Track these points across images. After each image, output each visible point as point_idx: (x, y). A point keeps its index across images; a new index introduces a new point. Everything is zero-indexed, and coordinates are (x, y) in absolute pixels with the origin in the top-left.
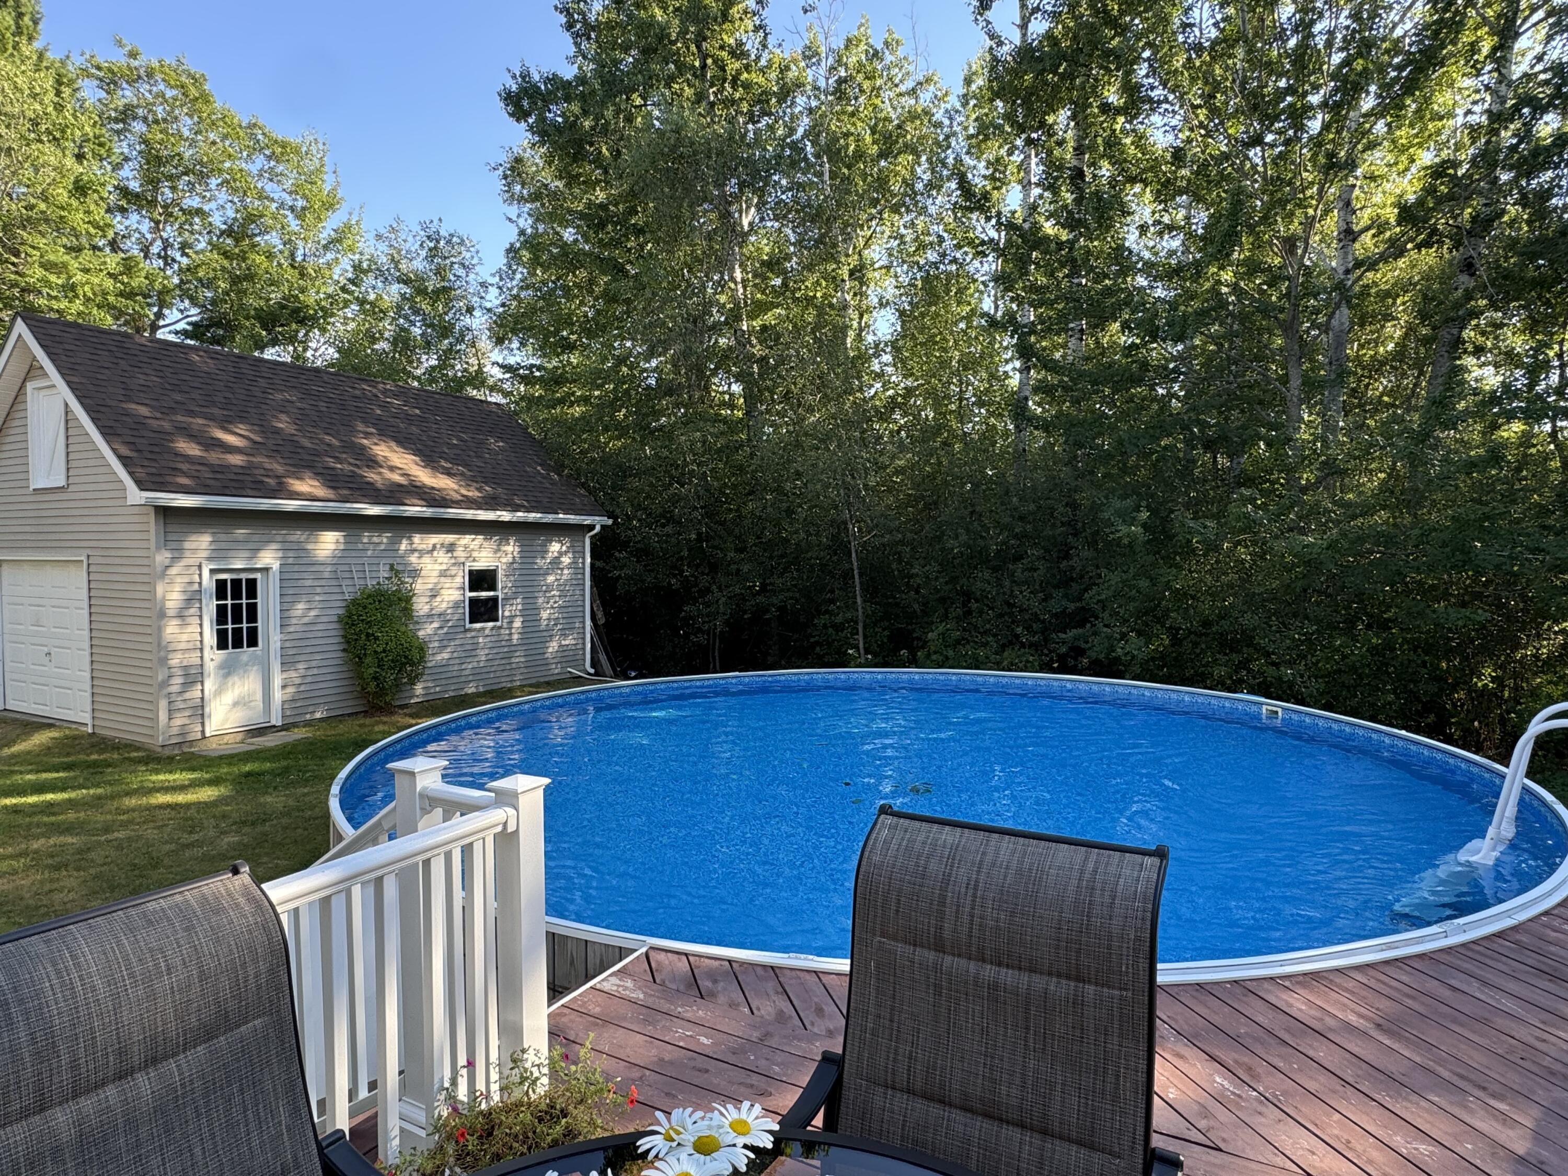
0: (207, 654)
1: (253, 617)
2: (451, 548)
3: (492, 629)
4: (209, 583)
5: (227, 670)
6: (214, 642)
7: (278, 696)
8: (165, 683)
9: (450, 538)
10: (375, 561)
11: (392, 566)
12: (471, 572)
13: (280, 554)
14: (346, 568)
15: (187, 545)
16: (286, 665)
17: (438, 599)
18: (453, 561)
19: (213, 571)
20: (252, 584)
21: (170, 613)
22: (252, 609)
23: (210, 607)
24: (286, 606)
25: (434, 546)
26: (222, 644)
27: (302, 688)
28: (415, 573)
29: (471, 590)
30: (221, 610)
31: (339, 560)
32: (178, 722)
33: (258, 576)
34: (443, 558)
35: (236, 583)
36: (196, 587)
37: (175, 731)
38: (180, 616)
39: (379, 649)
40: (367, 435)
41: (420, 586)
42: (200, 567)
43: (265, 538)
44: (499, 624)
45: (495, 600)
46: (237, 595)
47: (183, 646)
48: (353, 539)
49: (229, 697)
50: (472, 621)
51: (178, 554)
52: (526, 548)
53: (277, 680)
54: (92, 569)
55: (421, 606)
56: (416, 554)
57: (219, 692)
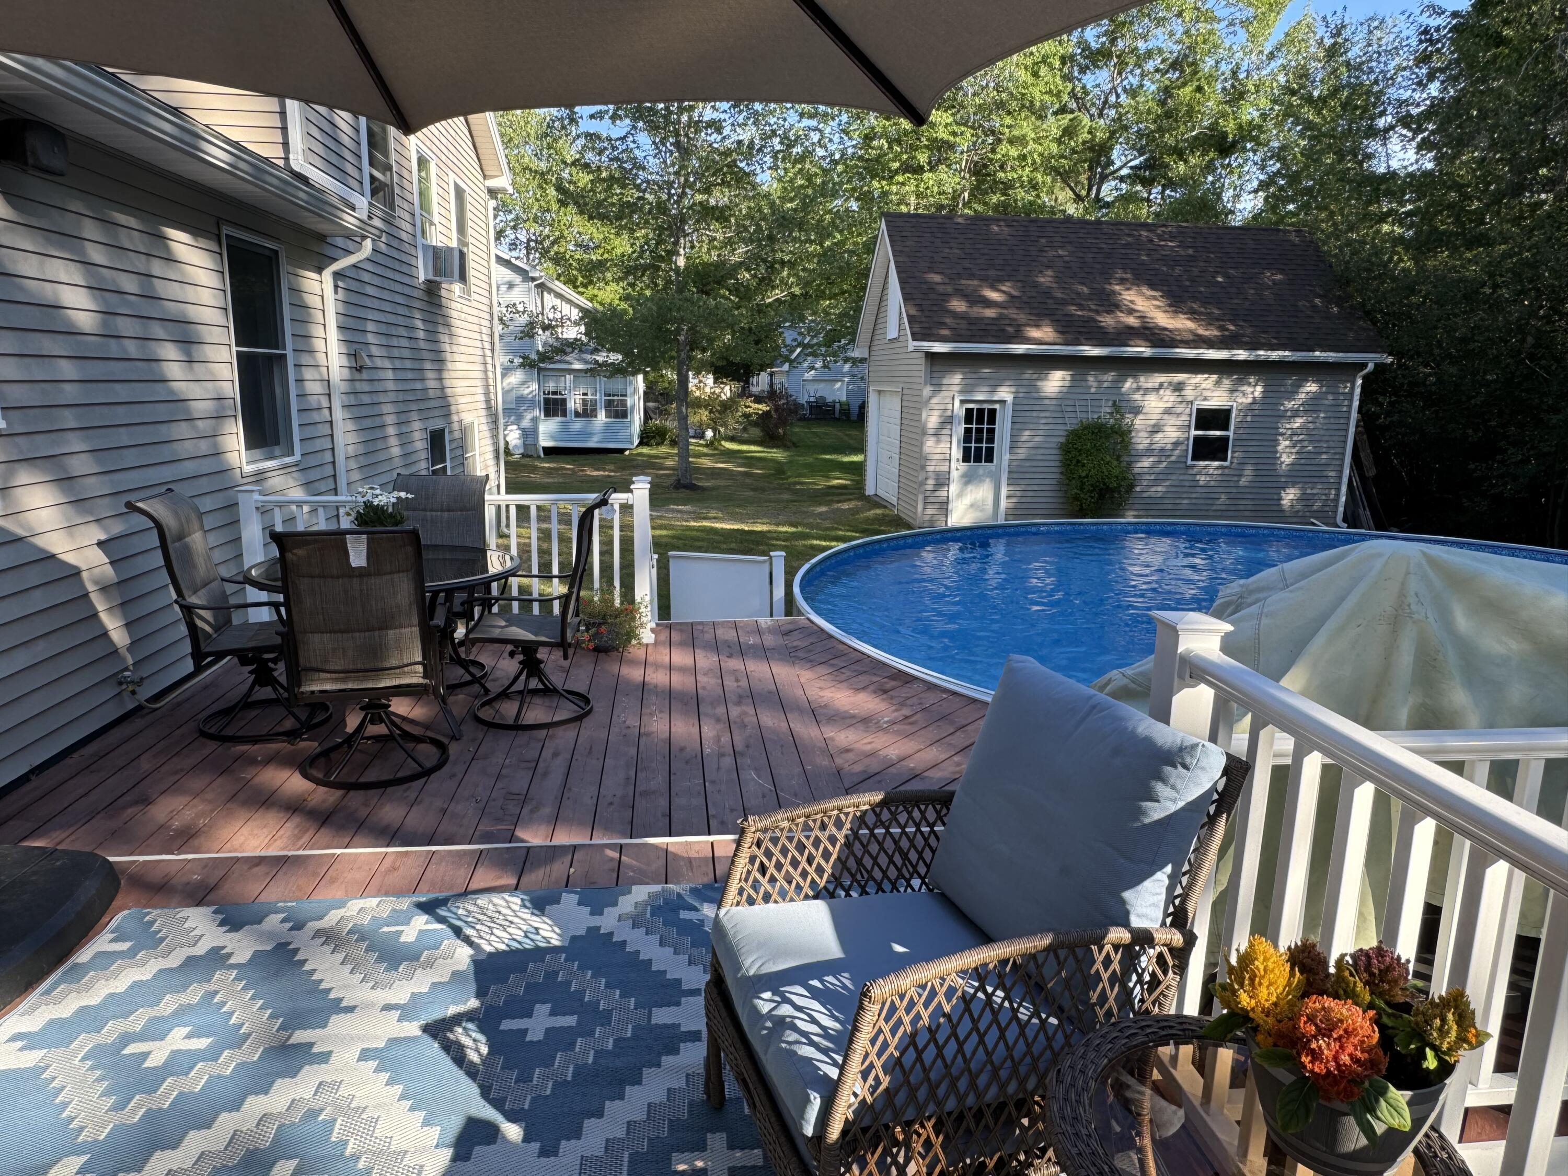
0: (954, 465)
1: (991, 440)
2: (1178, 388)
3: (1217, 468)
4: (959, 411)
5: (969, 479)
6: (961, 456)
7: (1003, 504)
8: (923, 483)
9: (1180, 377)
10: (1098, 397)
11: (1115, 402)
12: (1199, 411)
13: (1013, 390)
14: (1071, 402)
15: (945, 381)
16: (1011, 482)
17: (1160, 435)
18: (1180, 399)
19: (962, 402)
20: (993, 412)
21: (931, 431)
22: (991, 432)
23: (960, 429)
24: (1015, 432)
25: (1161, 385)
26: (966, 459)
27: (1024, 500)
28: (1137, 410)
29: (1197, 428)
30: (968, 431)
31: (1063, 397)
32: (929, 512)
33: (997, 406)
34: (1169, 397)
35: (981, 411)
36: (949, 413)
37: (927, 518)
38: (935, 435)
39: (1084, 474)
40: (1122, 281)
41: (1139, 422)
42: (953, 398)
43: (1002, 376)
44: (1226, 464)
45: (1225, 440)
46: (980, 421)
47: (937, 457)
48: (1078, 377)
49: (967, 500)
50: (1195, 458)
51: (938, 388)
52: (1270, 388)
53: (1004, 492)
54: (905, 397)
55: (1141, 441)
56: (1142, 392)
57: (960, 495)
